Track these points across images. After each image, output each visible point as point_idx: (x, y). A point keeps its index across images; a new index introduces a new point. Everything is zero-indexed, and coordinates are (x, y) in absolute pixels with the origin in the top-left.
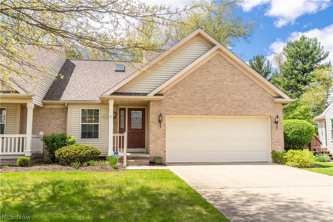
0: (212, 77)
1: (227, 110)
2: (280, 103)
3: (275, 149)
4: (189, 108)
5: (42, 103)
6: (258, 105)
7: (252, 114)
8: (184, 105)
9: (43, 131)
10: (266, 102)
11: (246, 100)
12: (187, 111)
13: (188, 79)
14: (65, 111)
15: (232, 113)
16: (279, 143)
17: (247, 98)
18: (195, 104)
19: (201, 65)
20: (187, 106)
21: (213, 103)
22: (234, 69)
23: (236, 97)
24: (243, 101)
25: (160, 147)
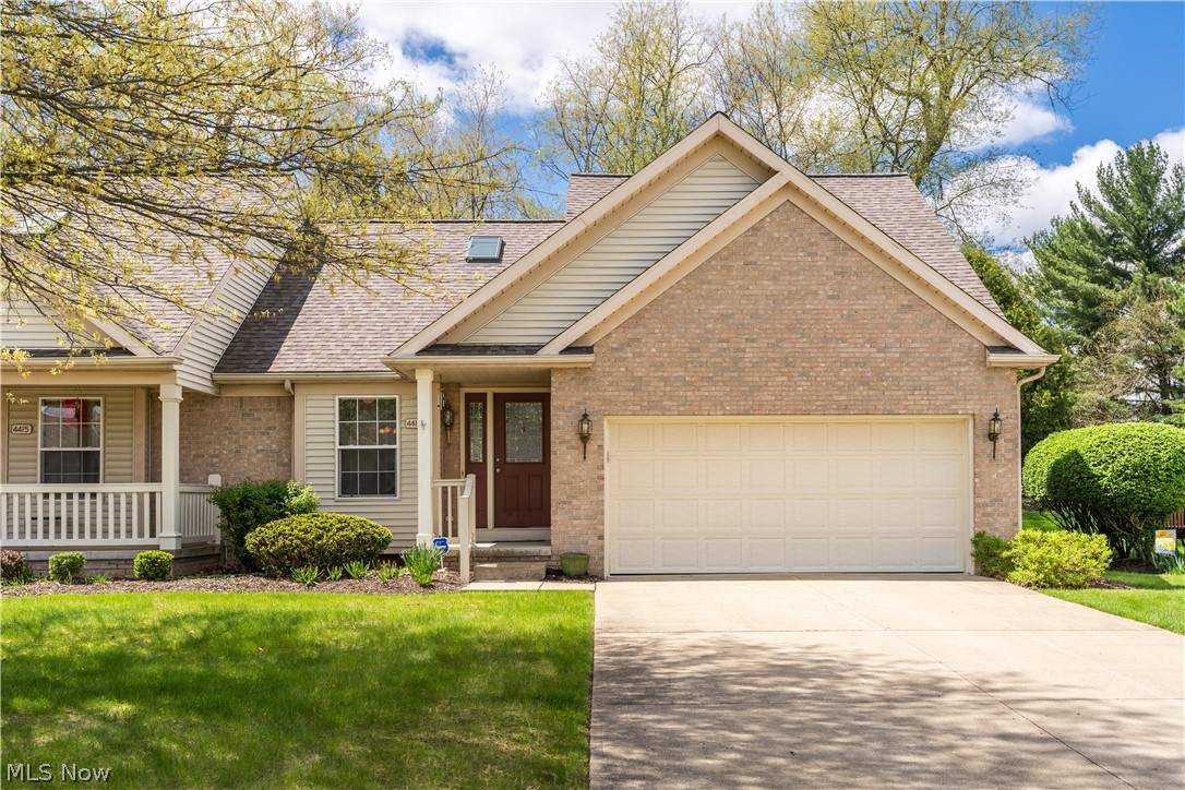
0: (766, 282)
1: (814, 398)
2: (1012, 369)
3: (987, 529)
4: (681, 393)
5: (213, 381)
6: (929, 378)
7: (906, 407)
8: (666, 380)
9: (220, 473)
10: (960, 364)
11: (884, 360)
12: (675, 403)
13: (679, 291)
14: (288, 406)
15: (835, 407)
16: (1002, 509)
17: (888, 355)
18: (702, 379)
19: (726, 242)
20: (678, 384)
21: (766, 374)
22: (843, 255)
23: (850, 350)
24: (874, 364)
25: (585, 522)
